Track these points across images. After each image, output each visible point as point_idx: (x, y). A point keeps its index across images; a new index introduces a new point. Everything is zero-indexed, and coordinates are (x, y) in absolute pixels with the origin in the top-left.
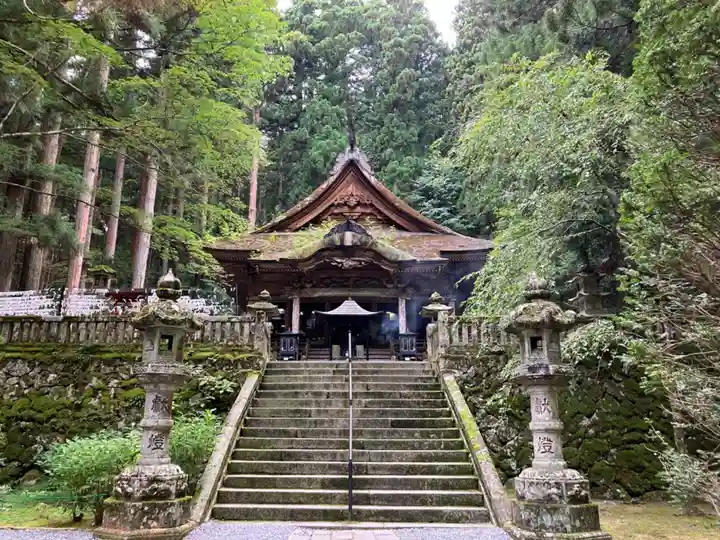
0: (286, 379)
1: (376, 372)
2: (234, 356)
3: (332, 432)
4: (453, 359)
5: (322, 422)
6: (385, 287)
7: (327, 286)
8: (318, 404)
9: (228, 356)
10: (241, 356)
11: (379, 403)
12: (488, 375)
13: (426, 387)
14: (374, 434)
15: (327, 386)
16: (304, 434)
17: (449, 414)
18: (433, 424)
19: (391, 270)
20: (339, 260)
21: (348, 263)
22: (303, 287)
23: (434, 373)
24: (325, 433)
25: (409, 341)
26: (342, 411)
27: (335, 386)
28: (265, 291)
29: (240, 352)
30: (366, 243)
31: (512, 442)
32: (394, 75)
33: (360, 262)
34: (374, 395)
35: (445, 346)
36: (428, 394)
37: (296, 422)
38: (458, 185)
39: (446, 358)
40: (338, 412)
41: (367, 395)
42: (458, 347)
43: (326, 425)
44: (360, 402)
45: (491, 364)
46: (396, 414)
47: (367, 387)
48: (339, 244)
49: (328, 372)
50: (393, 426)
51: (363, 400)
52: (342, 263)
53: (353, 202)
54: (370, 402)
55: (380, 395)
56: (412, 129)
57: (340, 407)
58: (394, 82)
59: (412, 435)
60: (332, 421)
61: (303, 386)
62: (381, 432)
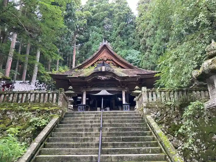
0: (73, 119)
1: (115, 115)
2: (49, 109)
3: (92, 145)
4: (149, 108)
5: (87, 139)
6: (117, 87)
7: (96, 87)
8: (86, 130)
9: (46, 108)
10: (52, 108)
11: (116, 129)
12: (166, 115)
13: (137, 122)
14: (114, 145)
15: (91, 122)
16: (77, 146)
17: (151, 134)
18: (143, 140)
19: (119, 80)
20: (100, 77)
21: (103, 78)
22: (87, 88)
23: (140, 115)
24: (88, 145)
25: (126, 106)
26: (98, 133)
27: (95, 122)
28: (71, 87)
29: (51, 106)
30: (110, 70)
31: (180, 147)
32: (119, 24)
33: (108, 77)
34: (114, 125)
35: (146, 102)
36: (139, 124)
37: (74, 140)
38: (140, 59)
39: (147, 107)
40: (96, 134)
41: (110, 125)
42: (151, 103)
43: (89, 141)
44: (107, 129)
45: (167, 110)
46: (124, 134)
47: (110, 122)
48: (100, 71)
49: (93, 116)
50: (123, 141)
51: (108, 128)
52: (101, 78)
53: (105, 59)
54: (111, 129)
55: (117, 125)
56: (125, 41)
57: (97, 131)
58: (119, 26)
59: (133, 145)
60: (92, 139)
61: (80, 122)
62: (117, 145)
